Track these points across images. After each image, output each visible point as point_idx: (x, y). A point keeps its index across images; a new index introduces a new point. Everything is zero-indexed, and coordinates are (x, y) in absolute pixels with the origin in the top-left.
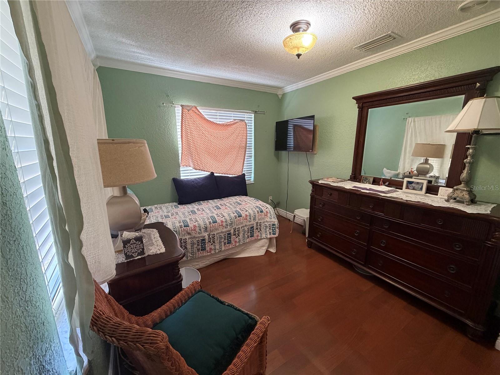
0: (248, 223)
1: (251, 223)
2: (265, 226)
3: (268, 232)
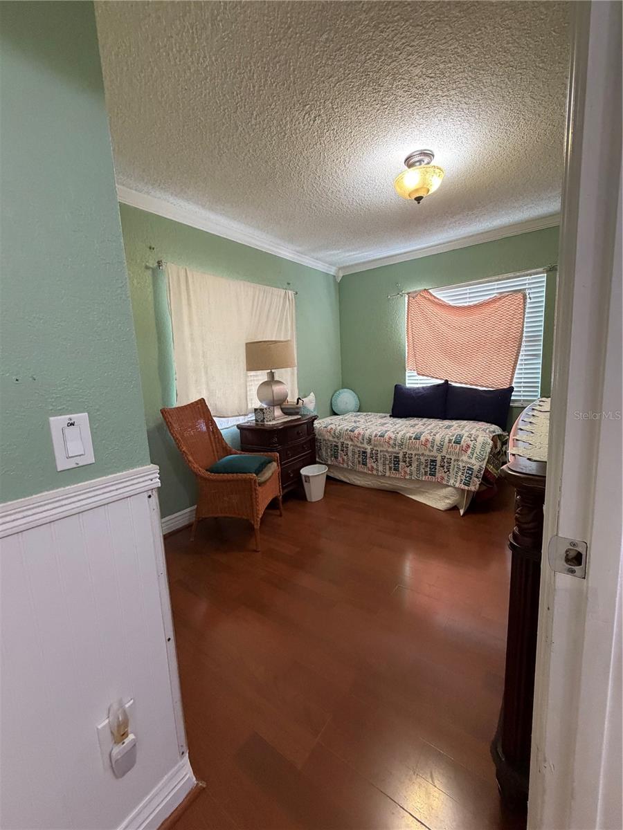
0: (427, 453)
1: (432, 454)
2: (458, 466)
3: (459, 478)
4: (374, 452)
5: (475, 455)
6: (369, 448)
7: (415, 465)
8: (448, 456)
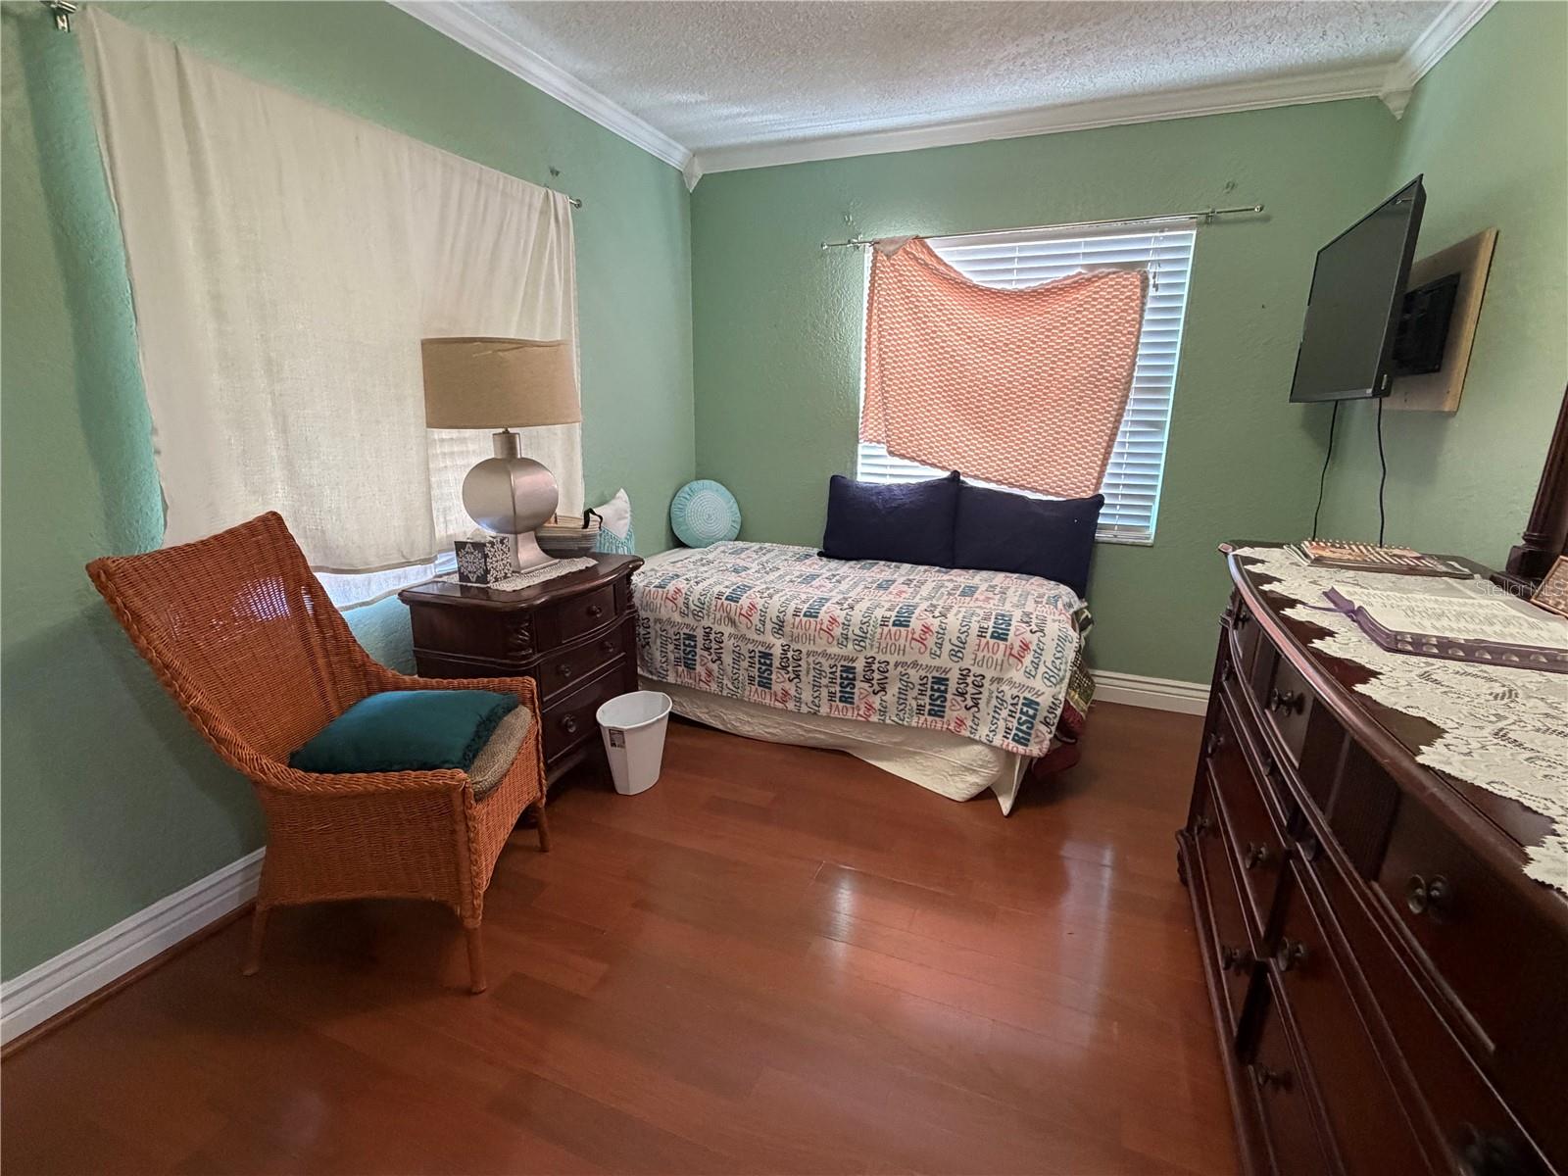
0: (926, 660)
1: (936, 662)
2: (1000, 695)
3: (1001, 724)
4: (790, 655)
5: (1042, 669)
6: (777, 645)
7: (893, 690)
8: (975, 670)
